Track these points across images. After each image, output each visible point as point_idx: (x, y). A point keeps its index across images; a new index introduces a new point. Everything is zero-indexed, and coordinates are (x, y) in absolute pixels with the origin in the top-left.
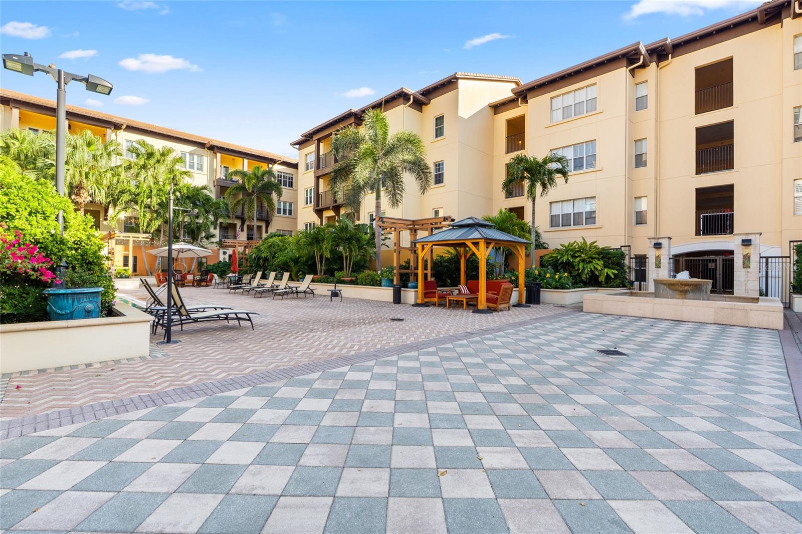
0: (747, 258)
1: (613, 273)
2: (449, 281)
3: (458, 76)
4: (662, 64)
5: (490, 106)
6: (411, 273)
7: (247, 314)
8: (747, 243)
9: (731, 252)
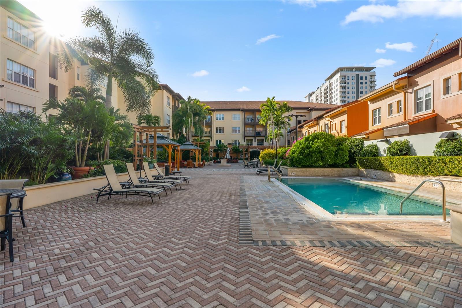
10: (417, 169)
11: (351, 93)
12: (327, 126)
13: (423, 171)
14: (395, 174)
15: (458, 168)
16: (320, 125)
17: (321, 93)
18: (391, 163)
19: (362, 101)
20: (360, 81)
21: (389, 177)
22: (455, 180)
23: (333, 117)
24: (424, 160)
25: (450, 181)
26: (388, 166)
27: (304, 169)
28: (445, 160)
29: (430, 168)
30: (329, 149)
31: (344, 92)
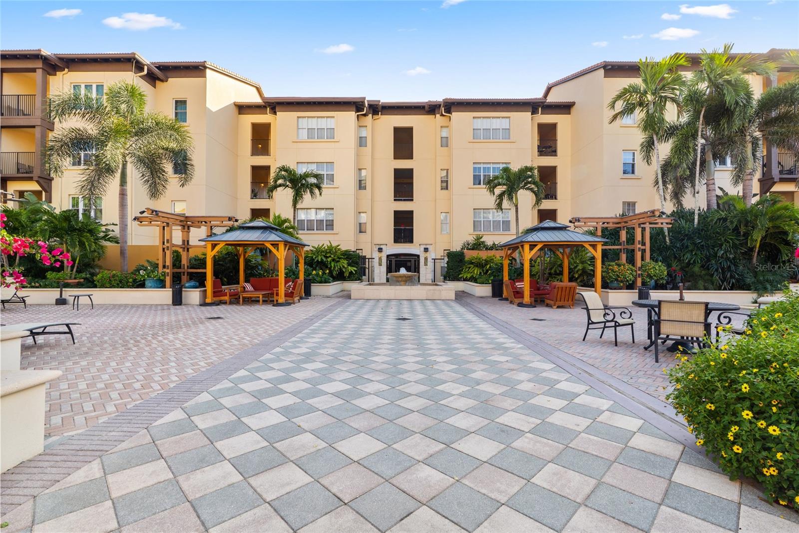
0: (426, 259)
1: (354, 270)
2: (225, 279)
3: (207, 66)
4: (376, 117)
5: (235, 105)
6: (184, 273)
7: (67, 325)
8: (426, 250)
9: (418, 256)
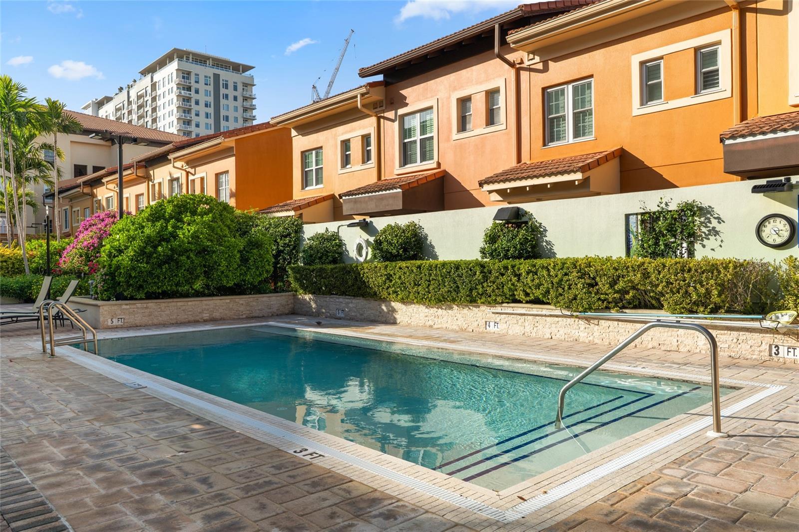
10: (455, 291)
11: (203, 115)
12: (175, 183)
13: (468, 296)
14: (396, 305)
15: (546, 286)
16: (156, 181)
17: (130, 103)
18: (389, 277)
19: (279, 126)
20: (223, 91)
21: (380, 313)
22: (535, 312)
23: (195, 162)
24: (471, 270)
25: (524, 315)
26: (379, 286)
27: (152, 304)
28: (519, 269)
29: (483, 287)
30: (227, 244)
31: (187, 111)
